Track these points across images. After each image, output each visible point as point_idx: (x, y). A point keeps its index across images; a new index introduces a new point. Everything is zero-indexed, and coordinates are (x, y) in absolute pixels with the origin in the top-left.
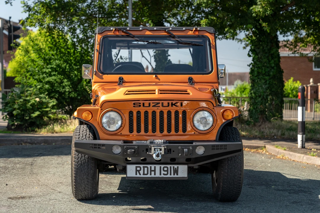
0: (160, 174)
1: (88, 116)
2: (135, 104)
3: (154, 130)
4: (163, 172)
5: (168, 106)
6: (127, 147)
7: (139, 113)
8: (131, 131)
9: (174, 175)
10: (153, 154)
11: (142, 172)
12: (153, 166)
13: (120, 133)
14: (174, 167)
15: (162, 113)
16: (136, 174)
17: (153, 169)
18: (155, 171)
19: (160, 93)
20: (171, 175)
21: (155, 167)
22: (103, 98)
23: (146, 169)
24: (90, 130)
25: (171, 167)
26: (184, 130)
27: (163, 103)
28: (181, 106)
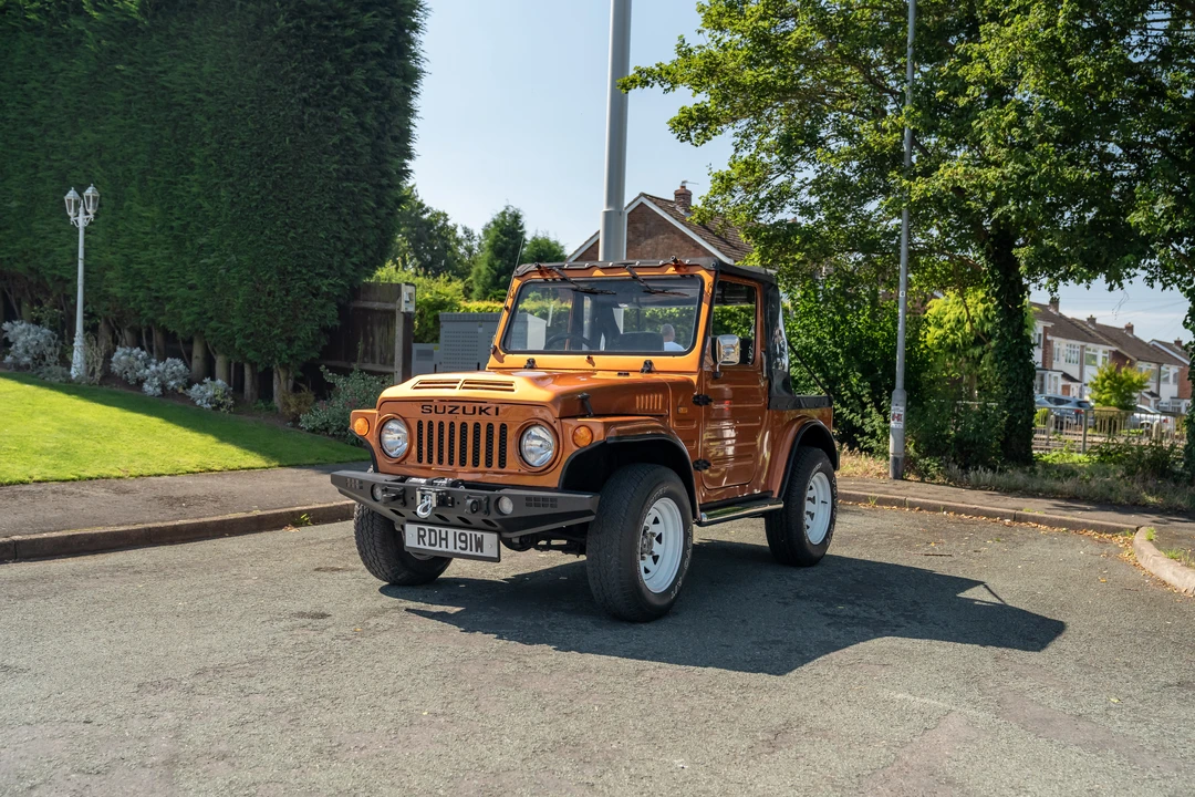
0: (455, 548)
1: (364, 425)
2: (425, 407)
4: (459, 544)
5: (474, 413)
6: (386, 488)
7: (430, 424)
8: (420, 459)
9: (477, 550)
12: (443, 530)
13: (404, 462)
14: (476, 536)
15: (464, 426)
16: (419, 543)
17: (443, 535)
18: (446, 539)
19: (464, 388)
20: (471, 550)
21: (447, 532)
25: (471, 535)
26: (502, 464)
27: (464, 408)
28: (497, 414)
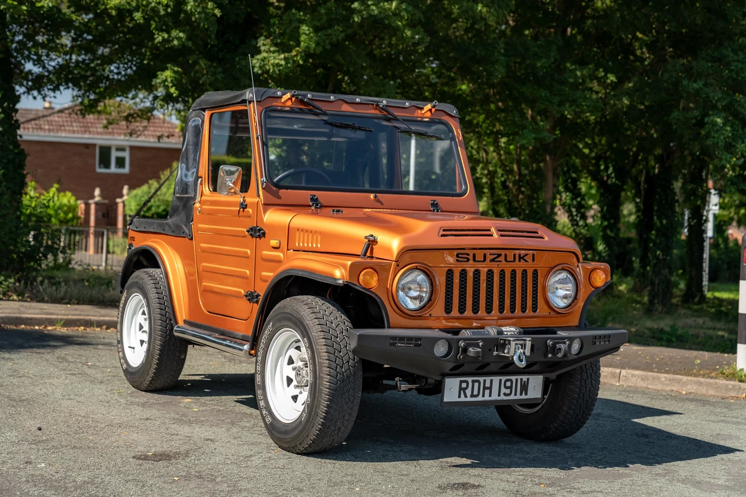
1: (372, 277)
2: (460, 256)
3: (489, 309)
4: (503, 390)
5: (514, 261)
6: (465, 343)
7: (463, 273)
8: (447, 309)
9: (521, 394)
10: (513, 356)
11: (468, 392)
12: (488, 379)
13: (428, 315)
14: (521, 379)
15: (502, 273)
16: (459, 397)
17: (488, 385)
18: (490, 388)
19: (501, 236)
20: (515, 395)
21: (492, 381)
23: (476, 385)
25: (517, 380)
26: (535, 309)
27: (506, 255)
28: (533, 260)
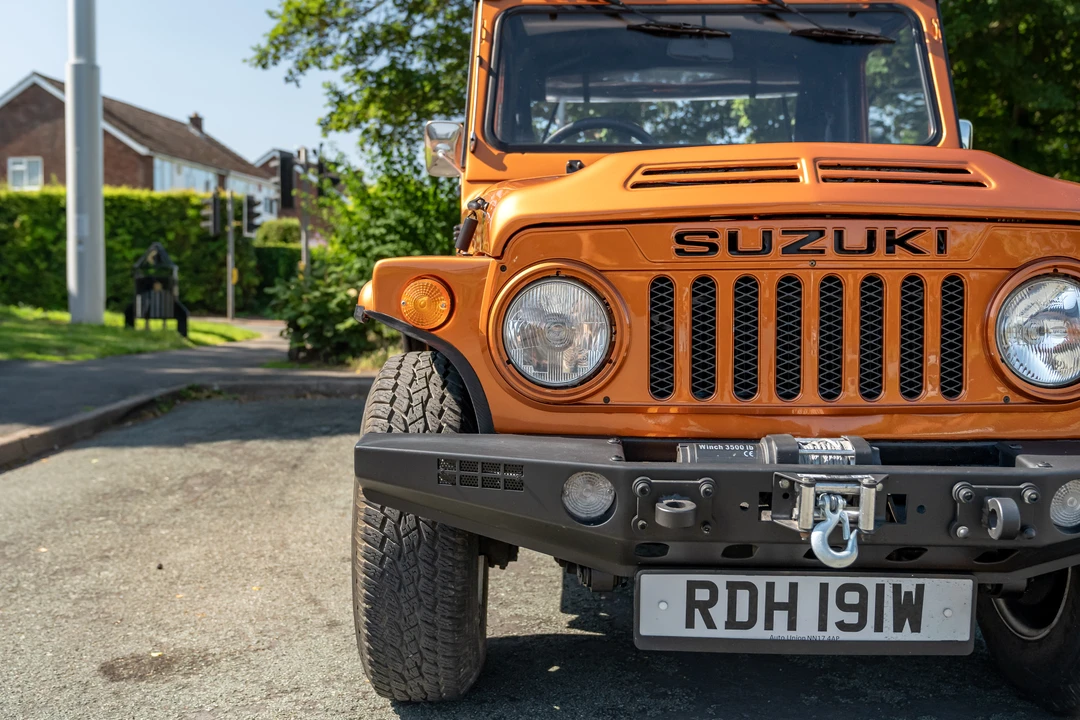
0: (823, 627)
1: (434, 300)
2: (686, 238)
3: (788, 385)
4: (835, 614)
5: (871, 249)
6: (650, 484)
7: (704, 287)
8: (661, 385)
9: (898, 628)
10: (809, 532)
11: (719, 613)
12: (782, 583)
13: (598, 399)
14: (897, 588)
15: (831, 286)
16: (690, 624)
17: (782, 596)
18: (791, 607)
19: (825, 180)
20: (879, 628)
21: (793, 587)
22: (508, 208)
23: (743, 596)
24: (444, 375)
25: (880, 589)
26: (952, 383)
27: (839, 234)
28: (943, 248)
